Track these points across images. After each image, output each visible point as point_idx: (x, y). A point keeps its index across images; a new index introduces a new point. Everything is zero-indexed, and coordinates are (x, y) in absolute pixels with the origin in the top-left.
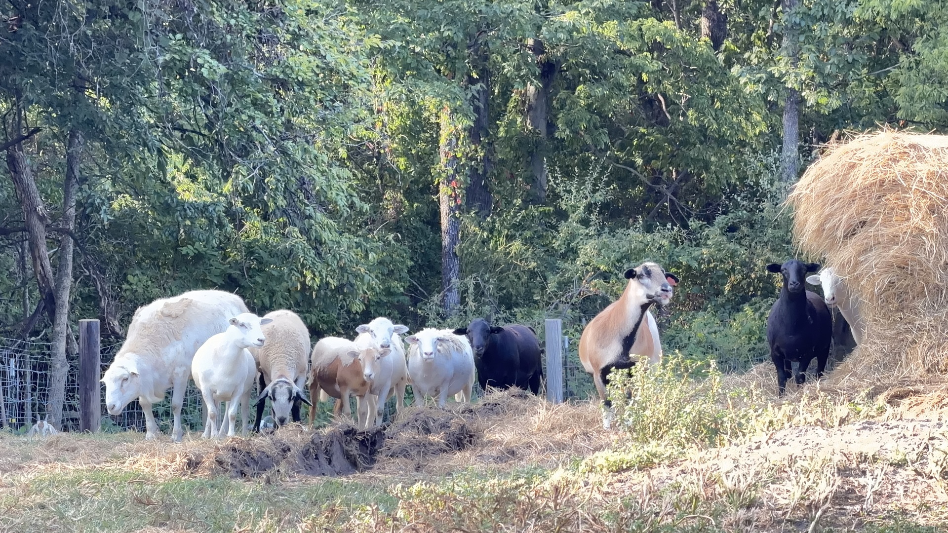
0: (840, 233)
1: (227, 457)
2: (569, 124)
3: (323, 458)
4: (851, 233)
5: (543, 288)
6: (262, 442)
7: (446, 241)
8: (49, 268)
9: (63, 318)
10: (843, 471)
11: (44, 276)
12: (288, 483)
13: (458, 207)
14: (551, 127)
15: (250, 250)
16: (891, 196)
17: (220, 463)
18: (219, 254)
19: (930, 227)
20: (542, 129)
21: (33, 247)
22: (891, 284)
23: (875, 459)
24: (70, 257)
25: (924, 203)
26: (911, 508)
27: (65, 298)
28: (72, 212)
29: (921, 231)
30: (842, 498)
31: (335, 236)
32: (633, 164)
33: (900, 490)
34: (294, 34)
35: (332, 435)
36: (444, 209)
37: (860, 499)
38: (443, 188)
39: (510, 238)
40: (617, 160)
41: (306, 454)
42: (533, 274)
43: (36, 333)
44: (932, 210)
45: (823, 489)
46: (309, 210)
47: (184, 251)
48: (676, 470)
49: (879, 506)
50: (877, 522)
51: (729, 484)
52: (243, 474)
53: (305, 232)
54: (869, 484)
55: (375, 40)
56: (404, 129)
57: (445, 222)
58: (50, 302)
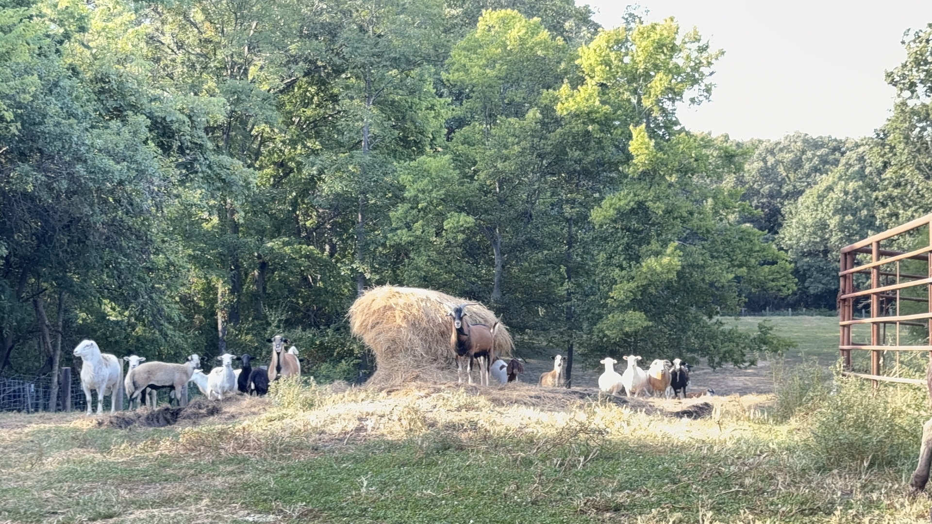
0: (369, 327)
1: (114, 421)
2: (272, 287)
3: (155, 420)
4: (373, 327)
5: (261, 354)
6: (129, 414)
7: (221, 335)
8: (50, 347)
9: (56, 368)
10: (360, 419)
11: (48, 351)
12: (139, 430)
13: (226, 321)
14: (264, 289)
15: (138, 339)
16: (389, 313)
17: (111, 423)
18: (125, 341)
19: (404, 325)
20: (261, 290)
21: (44, 338)
22: (389, 347)
23: (372, 414)
24: (60, 342)
25: (402, 315)
26: (385, 433)
27: (57, 359)
28: (60, 323)
29: (401, 326)
30: (359, 430)
31: (172, 332)
32: (298, 304)
33: (382, 426)
34: (157, 249)
35: (159, 411)
36: (220, 322)
37: (366, 430)
38: (219, 314)
39: (247, 334)
40: (292, 302)
41: (148, 418)
42: (256, 348)
43: (44, 374)
44: (405, 317)
45: (352, 426)
46: (162, 322)
47: (110, 339)
48: (293, 420)
49: (373, 433)
50: (372, 439)
51: (313, 425)
52: (121, 427)
53: (160, 331)
54: (370, 424)
55: (190, 251)
56: (203, 289)
57: (220, 327)
58: (51, 361)
